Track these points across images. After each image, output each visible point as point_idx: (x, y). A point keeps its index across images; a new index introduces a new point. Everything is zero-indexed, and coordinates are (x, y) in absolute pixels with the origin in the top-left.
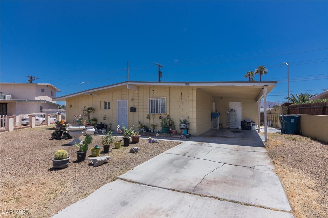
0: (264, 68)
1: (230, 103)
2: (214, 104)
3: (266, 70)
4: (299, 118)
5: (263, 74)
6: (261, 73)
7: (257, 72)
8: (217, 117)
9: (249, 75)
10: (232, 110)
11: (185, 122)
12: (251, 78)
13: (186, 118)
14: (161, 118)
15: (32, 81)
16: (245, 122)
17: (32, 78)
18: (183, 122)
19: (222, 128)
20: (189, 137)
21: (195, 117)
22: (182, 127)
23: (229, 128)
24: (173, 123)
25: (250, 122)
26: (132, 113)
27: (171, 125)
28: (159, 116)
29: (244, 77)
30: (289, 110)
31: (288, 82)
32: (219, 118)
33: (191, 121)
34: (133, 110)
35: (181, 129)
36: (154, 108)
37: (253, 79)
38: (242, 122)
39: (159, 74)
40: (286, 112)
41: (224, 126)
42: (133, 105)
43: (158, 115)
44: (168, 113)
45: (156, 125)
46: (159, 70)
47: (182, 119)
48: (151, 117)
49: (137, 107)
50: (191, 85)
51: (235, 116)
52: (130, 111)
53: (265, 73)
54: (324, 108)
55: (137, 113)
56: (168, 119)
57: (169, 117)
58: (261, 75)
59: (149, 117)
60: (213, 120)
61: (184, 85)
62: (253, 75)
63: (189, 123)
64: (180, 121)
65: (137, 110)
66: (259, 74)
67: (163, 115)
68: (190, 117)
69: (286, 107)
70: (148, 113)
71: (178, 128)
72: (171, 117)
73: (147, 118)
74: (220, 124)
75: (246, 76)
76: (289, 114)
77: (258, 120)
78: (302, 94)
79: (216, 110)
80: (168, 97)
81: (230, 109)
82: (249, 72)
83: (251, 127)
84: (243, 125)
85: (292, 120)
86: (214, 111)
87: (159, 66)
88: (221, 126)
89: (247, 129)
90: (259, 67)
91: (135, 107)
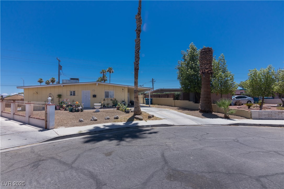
0: (112, 69)
6: (110, 72)
14: (111, 100)
21: (127, 99)
28: (110, 99)
30: (145, 96)
33: (125, 101)
34: (95, 96)
36: (107, 95)
37: (105, 75)
39: (59, 67)
42: (94, 93)
44: (115, 98)
45: (109, 104)
47: (123, 100)
48: (106, 100)
49: (97, 95)
52: (93, 97)
53: (112, 72)
55: (97, 98)
59: (104, 100)
61: (126, 86)
62: (105, 72)
65: (97, 96)
68: (125, 99)
70: (104, 98)
75: (101, 73)
80: (115, 90)
82: (103, 70)
90: (109, 68)
91: (96, 95)
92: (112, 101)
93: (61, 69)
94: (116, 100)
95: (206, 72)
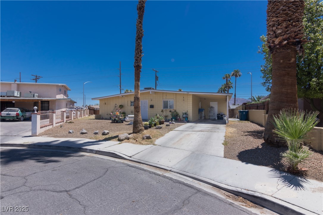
0: (239, 71)
1: (211, 103)
2: (200, 103)
3: (240, 73)
4: (248, 112)
5: (238, 76)
6: (236, 76)
7: (233, 75)
8: (203, 111)
9: (227, 77)
10: (212, 107)
11: (185, 114)
12: (228, 80)
13: (186, 112)
14: (170, 111)
15: (37, 80)
16: (220, 114)
17: (36, 77)
18: (184, 114)
19: (205, 119)
20: (188, 122)
21: (191, 111)
22: (184, 117)
23: (209, 119)
24: (178, 114)
25: (222, 115)
26: (151, 109)
27: (177, 116)
29: (223, 79)
30: (246, 107)
31: (252, 87)
32: (203, 112)
33: (189, 113)
34: (152, 107)
35: (183, 118)
36: (166, 105)
37: (229, 81)
38: (218, 114)
39: (156, 78)
40: (244, 109)
41: (207, 117)
42: (152, 103)
43: (168, 110)
44: (175, 109)
45: (167, 116)
46: (156, 75)
47: (184, 112)
48: (164, 111)
49: (155, 105)
50: (190, 93)
51: (213, 111)
53: (240, 76)
54: (258, 106)
55: (154, 109)
56: (175, 112)
57: (175, 111)
58: (236, 77)
59: (162, 111)
60: (200, 113)
61: (186, 93)
62: (229, 77)
63: (188, 115)
64: (183, 113)
65: (154, 107)
66: (235, 76)
67: (172, 110)
68: (188, 111)
69: (244, 105)
70: (162, 109)
71: (181, 117)
72: (177, 111)
73: (162, 112)
74: (204, 116)
75: (224, 78)
76: (246, 109)
77: (227, 113)
78: (259, 96)
79: (201, 107)
80: (175, 99)
81: (210, 106)
82: (227, 75)
83: (223, 118)
84: (218, 117)
85: (244, 113)
86: (200, 108)
87: (156, 71)
88: (205, 117)
89: (221, 119)
90: (235, 71)
91: (153, 105)
92: (170, 113)
93: (157, 80)
94: (176, 112)
95: (278, 44)
